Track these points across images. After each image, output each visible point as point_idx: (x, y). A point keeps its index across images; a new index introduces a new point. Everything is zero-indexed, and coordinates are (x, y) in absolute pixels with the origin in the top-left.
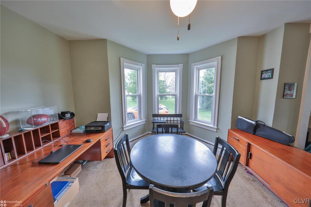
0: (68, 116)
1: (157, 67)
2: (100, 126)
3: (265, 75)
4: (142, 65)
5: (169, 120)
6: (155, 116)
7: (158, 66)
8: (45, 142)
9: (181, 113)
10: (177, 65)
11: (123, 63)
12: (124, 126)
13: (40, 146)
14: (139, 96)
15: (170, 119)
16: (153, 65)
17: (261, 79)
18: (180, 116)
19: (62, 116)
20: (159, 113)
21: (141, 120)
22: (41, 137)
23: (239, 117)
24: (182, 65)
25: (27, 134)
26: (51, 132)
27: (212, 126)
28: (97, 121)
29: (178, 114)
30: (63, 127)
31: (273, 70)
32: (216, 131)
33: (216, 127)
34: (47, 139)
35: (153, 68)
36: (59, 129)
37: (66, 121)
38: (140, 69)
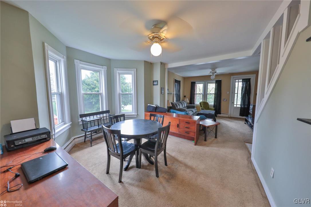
1: (80, 63)
3: (155, 83)
4: (63, 57)
6: (84, 116)
9: (108, 110)
11: (47, 51)
16: (76, 61)
17: (153, 85)
18: (107, 112)
21: (65, 124)
23: (148, 105)
24: (106, 67)
31: (157, 81)
33: (136, 114)
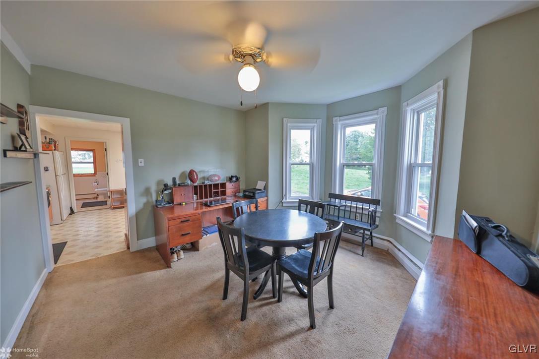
0: (234, 179)
1: (340, 120)
2: (252, 193)
4: (316, 121)
5: (354, 207)
6: (333, 196)
7: (341, 118)
8: (215, 196)
10: (375, 112)
11: (287, 125)
12: (284, 201)
13: (212, 197)
14: (311, 165)
15: (356, 206)
16: (334, 119)
18: (376, 202)
19: (230, 179)
20: (342, 193)
21: (312, 199)
22: (213, 191)
23: (464, 213)
24: (385, 109)
25: (206, 186)
26: (220, 190)
27: (424, 229)
28: (257, 188)
29: (375, 198)
30: (230, 188)
32: (429, 241)
34: (217, 194)
35: (334, 123)
36: (225, 188)
37: (233, 183)
38: (314, 127)
